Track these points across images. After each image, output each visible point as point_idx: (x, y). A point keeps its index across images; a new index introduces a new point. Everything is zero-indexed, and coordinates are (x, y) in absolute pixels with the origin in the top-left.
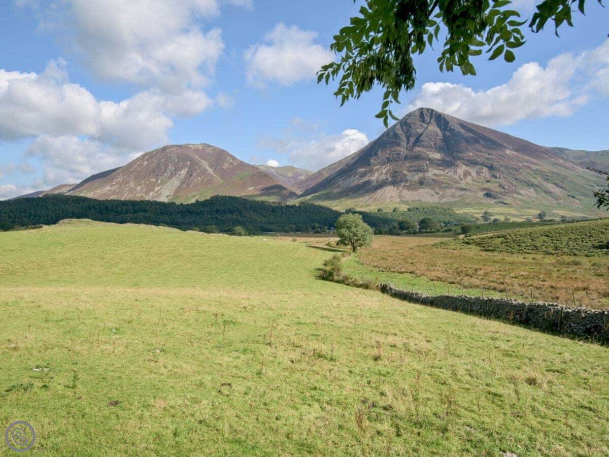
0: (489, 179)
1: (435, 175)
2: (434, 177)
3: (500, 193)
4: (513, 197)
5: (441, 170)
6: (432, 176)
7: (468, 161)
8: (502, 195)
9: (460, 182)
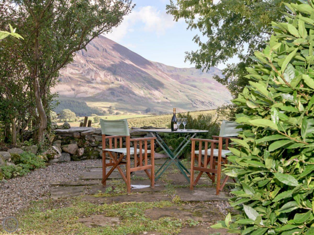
0: (113, 81)
1: (72, 73)
2: (71, 76)
3: (121, 92)
4: (130, 96)
5: (77, 70)
6: (69, 74)
7: (98, 65)
8: (122, 94)
9: (92, 81)
